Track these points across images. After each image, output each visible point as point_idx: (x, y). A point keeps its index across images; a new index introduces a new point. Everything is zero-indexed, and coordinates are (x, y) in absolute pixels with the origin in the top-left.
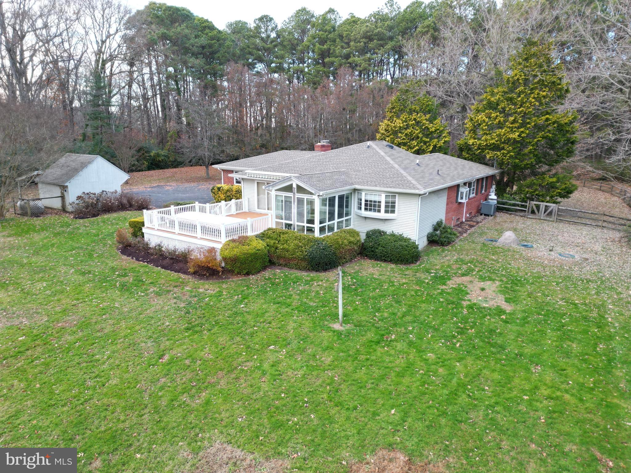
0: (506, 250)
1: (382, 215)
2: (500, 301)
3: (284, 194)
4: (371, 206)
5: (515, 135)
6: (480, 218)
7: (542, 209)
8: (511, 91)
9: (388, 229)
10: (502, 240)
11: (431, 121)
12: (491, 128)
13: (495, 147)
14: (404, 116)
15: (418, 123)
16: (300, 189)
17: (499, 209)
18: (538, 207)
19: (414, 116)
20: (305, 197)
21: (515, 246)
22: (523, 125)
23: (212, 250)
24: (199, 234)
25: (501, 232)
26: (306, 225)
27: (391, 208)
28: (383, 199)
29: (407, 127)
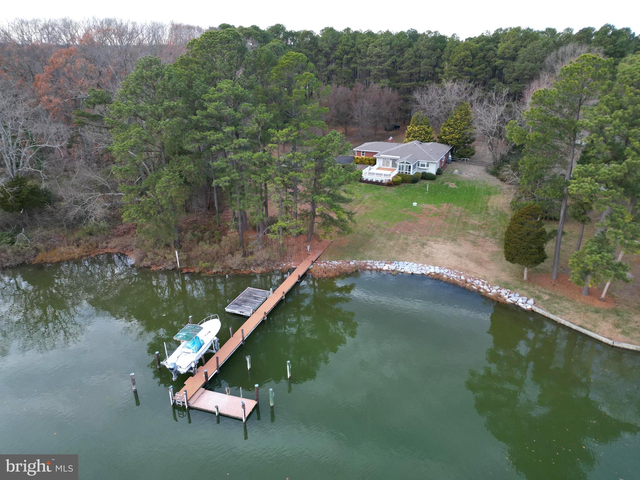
0: (455, 175)
1: (426, 168)
2: (456, 187)
3: (402, 164)
4: (423, 165)
5: (457, 137)
6: (447, 164)
7: (465, 160)
8: (455, 121)
9: (427, 171)
10: (455, 172)
11: (428, 128)
12: (450, 133)
13: (451, 140)
14: (419, 126)
15: (424, 129)
16: (407, 163)
17: (452, 161)
18: (464, 160)
19: (422, 126)
20: (408, 165)
21: (458, 174)
22: (460, 133)
23: (389, 180)
24: (383, 176)
25: (454, 170)
26: (408, 172)
27: (428, 166)
28: (426, 164)
29: (420, 130)
